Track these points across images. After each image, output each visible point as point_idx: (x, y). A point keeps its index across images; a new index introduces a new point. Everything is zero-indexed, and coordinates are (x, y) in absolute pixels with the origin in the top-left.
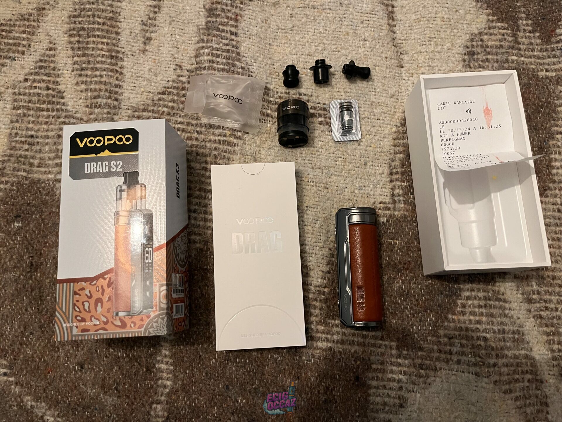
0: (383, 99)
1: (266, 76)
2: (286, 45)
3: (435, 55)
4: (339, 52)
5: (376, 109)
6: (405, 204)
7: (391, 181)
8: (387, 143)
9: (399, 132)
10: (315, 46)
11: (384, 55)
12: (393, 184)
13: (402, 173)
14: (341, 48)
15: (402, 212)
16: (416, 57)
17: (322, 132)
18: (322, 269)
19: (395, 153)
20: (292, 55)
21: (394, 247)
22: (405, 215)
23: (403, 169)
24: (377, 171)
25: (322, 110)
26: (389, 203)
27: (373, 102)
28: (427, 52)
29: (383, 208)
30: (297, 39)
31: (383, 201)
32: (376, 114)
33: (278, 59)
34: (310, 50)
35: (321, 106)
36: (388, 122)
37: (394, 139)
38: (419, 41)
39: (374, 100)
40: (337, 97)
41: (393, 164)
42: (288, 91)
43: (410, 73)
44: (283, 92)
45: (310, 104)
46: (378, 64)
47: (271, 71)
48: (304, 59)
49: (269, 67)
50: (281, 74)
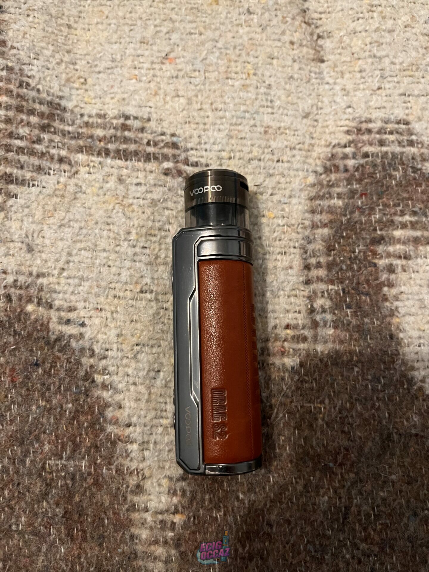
0: (287, 121)
1: (60, 85)
2: (100, 26)
3: (382, 37)
4: (201, 34)
5: (274, 140)
6: (336, 327)
7: (308, 282)
8: (296, 207)
9: (320, 183)
10: (156, 26)
11: (287, 38)
12: (312, 287)
13: (330, 266)
14: (205, 28)
15: (330, 345)
16: (348, 41)
17: (169, 190)
18: (168, 473)
19: (314, 226)
20: (112, 43)
21: (316, 419)
22: (337, 352)
23: (331, 258)
24: (279, 264)
25: (169, 147)
26: (303, 328)
27: (268, 127)
28: (366, 31)
29: (293, 337)
30: (121, 14)
31: (293, 322)
32: (276, 152)
33: (85, 52)
34: (145, 34)
35: (167, 138)
36: (298, 166)
37: (311, 199)
38: (350, 12)
39: (271, 124)
40: (198, 120)
41: (310, 247)
42: (102, 112)
43: (337, 72)
44: (94, 115)
45: (146, 136)
46: (276, 54)
47: (70, 75)
48: (135, 49)
49: (66, 68)
50: (89, 81)
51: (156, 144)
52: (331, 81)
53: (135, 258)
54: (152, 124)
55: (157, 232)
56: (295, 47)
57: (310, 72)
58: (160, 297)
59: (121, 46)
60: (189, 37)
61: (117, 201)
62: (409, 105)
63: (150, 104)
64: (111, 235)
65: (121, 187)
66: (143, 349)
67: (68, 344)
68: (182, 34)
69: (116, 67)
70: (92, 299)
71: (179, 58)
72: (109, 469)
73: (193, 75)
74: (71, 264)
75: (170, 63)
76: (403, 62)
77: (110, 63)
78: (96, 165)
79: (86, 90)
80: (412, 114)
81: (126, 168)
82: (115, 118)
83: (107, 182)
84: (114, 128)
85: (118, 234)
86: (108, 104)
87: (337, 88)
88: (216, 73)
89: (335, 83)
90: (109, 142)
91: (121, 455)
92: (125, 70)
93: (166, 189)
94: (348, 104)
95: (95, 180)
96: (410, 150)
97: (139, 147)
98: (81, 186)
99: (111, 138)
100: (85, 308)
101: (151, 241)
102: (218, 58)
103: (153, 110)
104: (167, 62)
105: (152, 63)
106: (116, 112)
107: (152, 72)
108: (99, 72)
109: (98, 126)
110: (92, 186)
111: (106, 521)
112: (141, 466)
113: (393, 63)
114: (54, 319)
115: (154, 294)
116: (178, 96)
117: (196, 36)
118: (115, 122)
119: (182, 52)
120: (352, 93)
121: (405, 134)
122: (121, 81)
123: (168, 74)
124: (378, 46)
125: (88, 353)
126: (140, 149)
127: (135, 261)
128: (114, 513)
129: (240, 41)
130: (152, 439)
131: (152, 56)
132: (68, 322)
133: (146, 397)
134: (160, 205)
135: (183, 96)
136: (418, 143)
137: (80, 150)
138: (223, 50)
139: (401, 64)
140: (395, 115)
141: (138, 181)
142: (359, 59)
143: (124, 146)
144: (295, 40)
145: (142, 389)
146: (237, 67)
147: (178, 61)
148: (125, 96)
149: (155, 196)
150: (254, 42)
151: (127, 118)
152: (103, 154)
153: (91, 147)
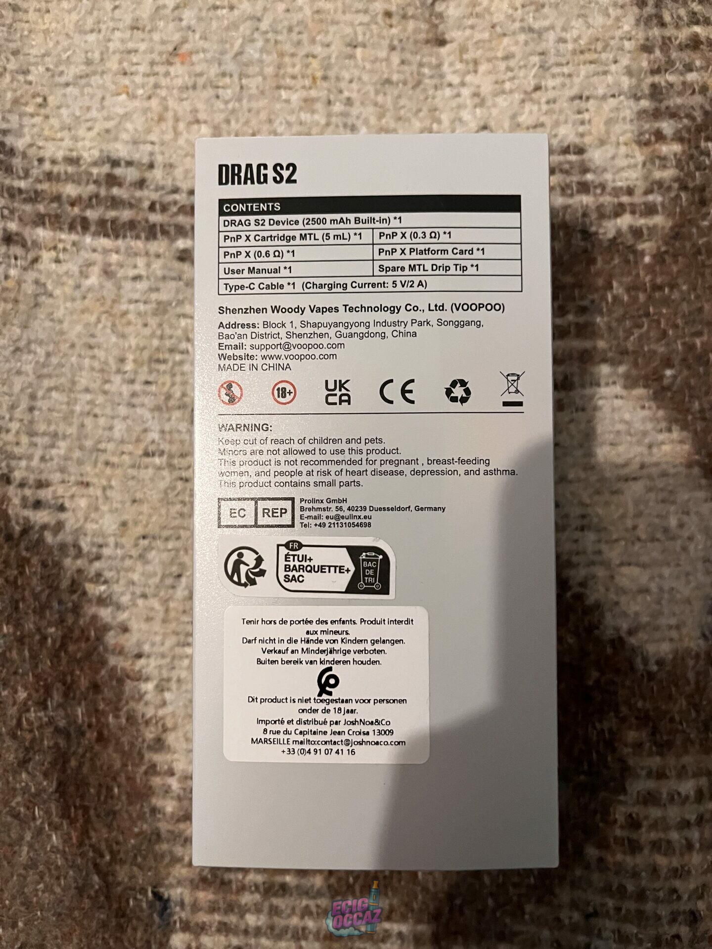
4: (232, 8)
11: (378, 6)
20: (85, 33)
34: (138, 13)
35: (182, 198)
42: (74, 154)
43: (467, 62)
44: (60, 159)
45: (148, 195)
46: (360, 38)
47: (19, 93)
48: (123, 41)
49: (12, 81)
50: (50, 99)
51: (164, 208)
52: (456, 80)
53: (135, 401)
54: (158, 174)
55: (167, 356)
56: (394, 21)
57: (421, 65)
58: (176, 461)
59: (101, 37)
60: (211, 13)
61: (102, 309)
62: (586, 116)
63: (153, 137)
64: (96, 364)
65: (109, 285)
66: (154, 544)
67: (41, 540)
68: (200, 10)
69: (94, 73)
70: (73, 468)
71: (197, 52)
72: (117, 717)
73: (220, 84)
74: (36, 413)
75: (183, 63)
76: (579, 37)
77: (84, 67)
78: (68, 247)
79: (47, 117)
80: (590, 133)
81: (117, 252)
82: (95, 164)
83: (87, 277)
84: (95, 182)
85: (106, 363)
86: (84, 139)
87: (466, 92)
88: (260, 79)
89: (463, 84)
90: (87, 207)
91: (133, 698)
92: (108, 78)
93: (181, 283)
94: (482, 123)
95: (67, 273)
96: (581, 202)
97: (137, 214)
98: (44, 285)
99: (90, 199)
100: (63, 482)
101: (158, 371)
102: (262, 51)
103: (157, 148)
104: (177, 60)
105: (152, 63)
106: (96, 153)
107: (152, 80)
108: (67, 85)
109: (69, 178)
110: (63, 284)
111: (116, 790)
112: (161, 713)
113: (562, 40)
114: (16, 501)
115: (165, 457)
116: (198, 122)
117: (224, 11)
118: (95, 171)
119: (202, 42)
120: (489, 103)
121: (576, 171)
122: (103, 98)
123: (179, 82)
124: (537, 10)
125: (72, 552)
126: (139, 218)
127: (134, 406)
128: (128, 779)
129: (300, 16)
130: (174, 675)
131: (152, 52)
132: (38, 504)
133: (161, 615)
134: (172, 312)
135: (205, 122)
136: (595, 187)
137: (40, 220)
138: (270, 35)
139: (576, 40)
140: (559, 137)
141: (135, 272)
142: (505, 35)
143: (112, 214)
144: (393, 8)
145: (155, 603)
146: (294, 66)
147: (194, 58)
148: (110, 124)
149: (164, 296)
150: (322, 16)
151: (115, 163)
152: (79, 228)
153: (57, 217)
